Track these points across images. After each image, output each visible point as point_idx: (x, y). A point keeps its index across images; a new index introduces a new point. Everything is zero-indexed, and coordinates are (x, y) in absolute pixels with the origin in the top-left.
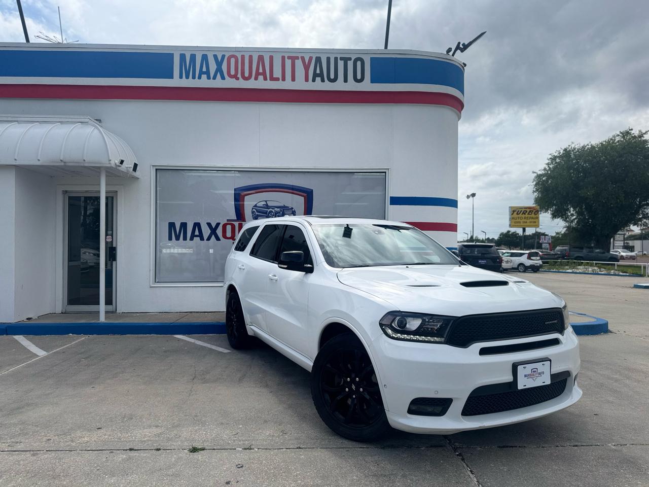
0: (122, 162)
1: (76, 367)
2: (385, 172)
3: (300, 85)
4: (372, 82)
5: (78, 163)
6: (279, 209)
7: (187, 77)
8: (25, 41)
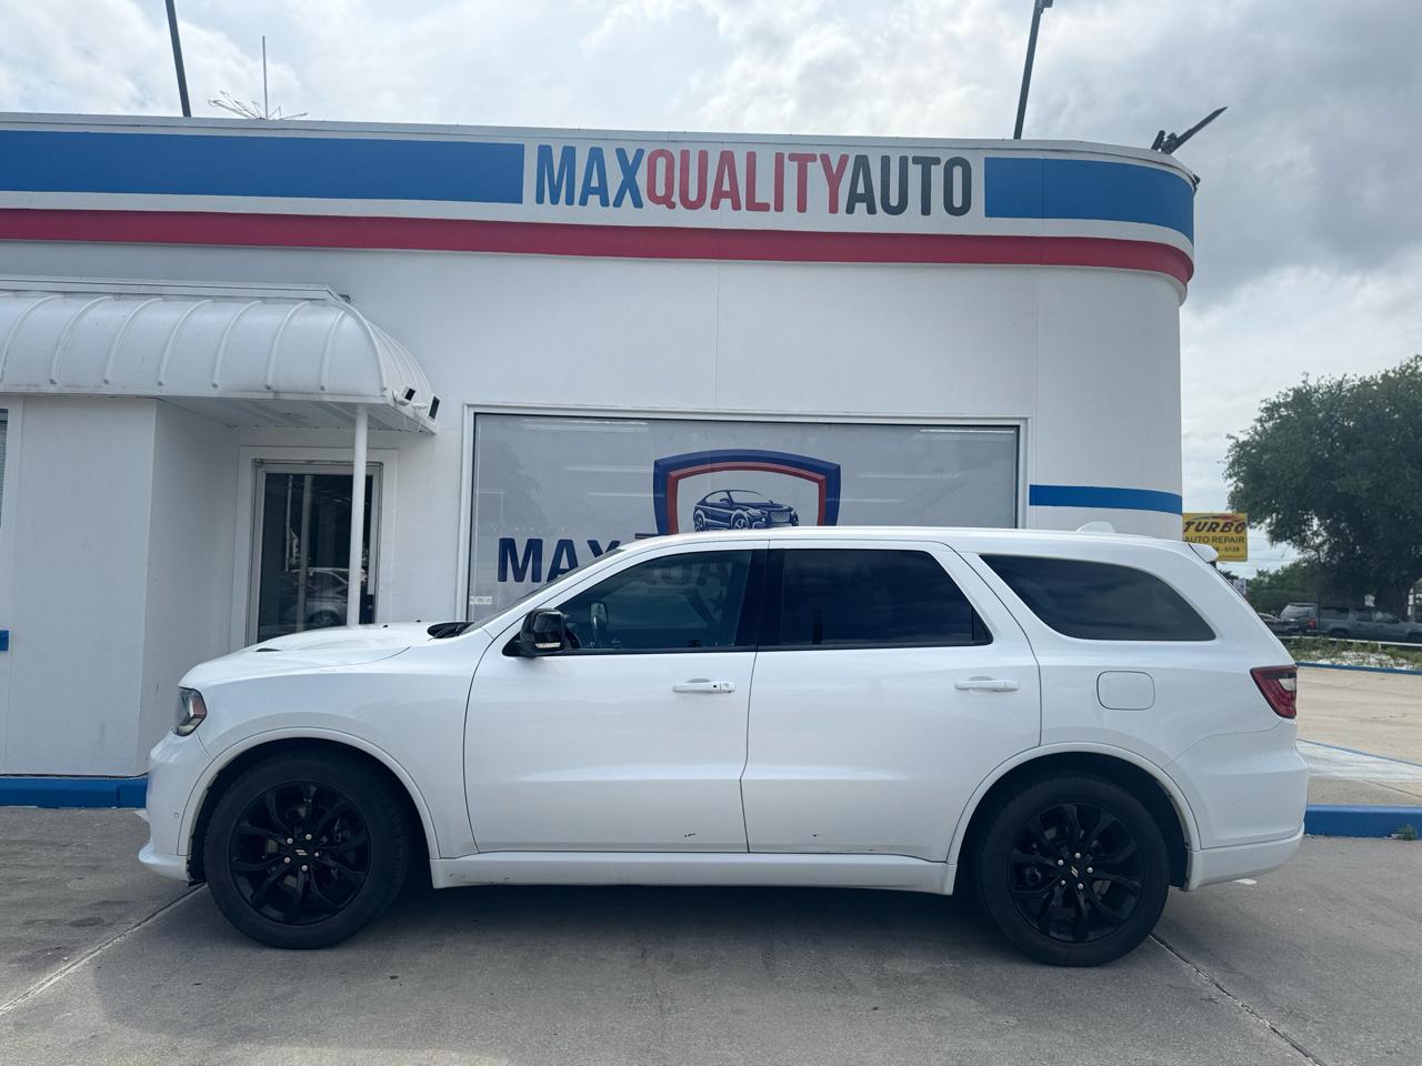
0: (410, 394)
2: (1018, 427)
3: (819, 219)
4: (989, 213)
5: (309, 393)
6: (758, 511)
7: (555, 201)
8: (180, 114)
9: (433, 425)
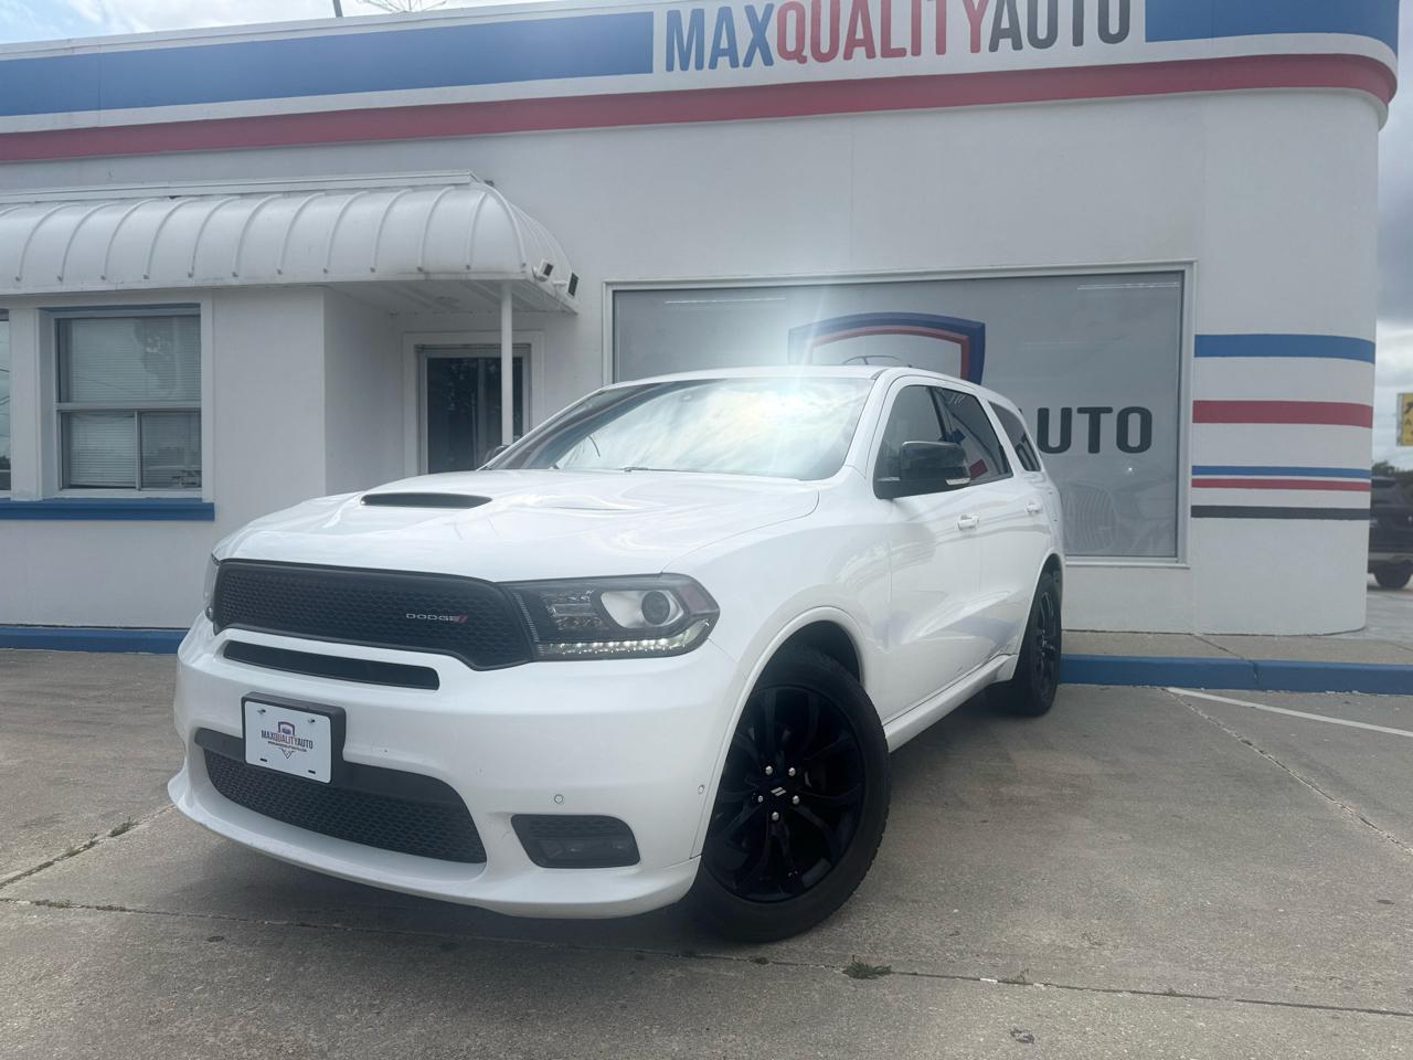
0: (548, 269)
2: (1183, 272)
3: (960, 60)
4: (1150, 38)
5: (456, 272)
7: (684, 67)
8: (333, 15)
9: (573, 303)
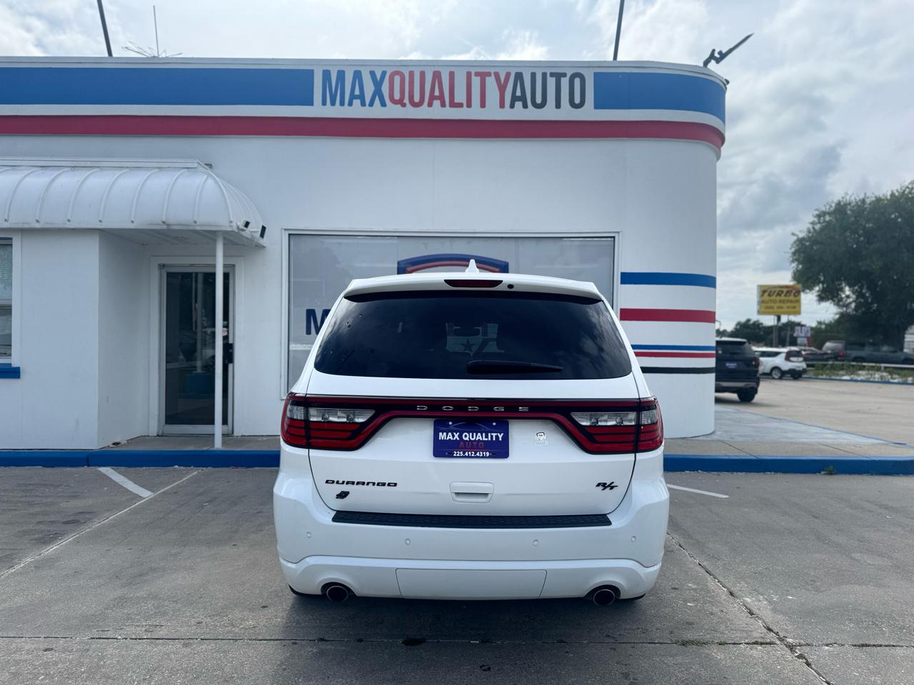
0: (247, 224)
1: (200, 514)
2: (614, 237)
3: (493, 112)
4: (596, 107)
5: (187, 225)
7: (333, 104)
8: (107, 55)
9: (264, 242)
